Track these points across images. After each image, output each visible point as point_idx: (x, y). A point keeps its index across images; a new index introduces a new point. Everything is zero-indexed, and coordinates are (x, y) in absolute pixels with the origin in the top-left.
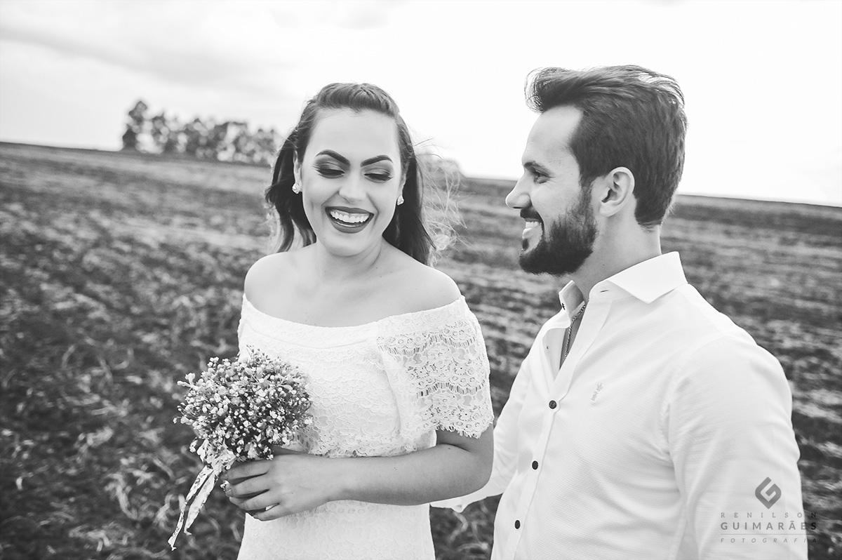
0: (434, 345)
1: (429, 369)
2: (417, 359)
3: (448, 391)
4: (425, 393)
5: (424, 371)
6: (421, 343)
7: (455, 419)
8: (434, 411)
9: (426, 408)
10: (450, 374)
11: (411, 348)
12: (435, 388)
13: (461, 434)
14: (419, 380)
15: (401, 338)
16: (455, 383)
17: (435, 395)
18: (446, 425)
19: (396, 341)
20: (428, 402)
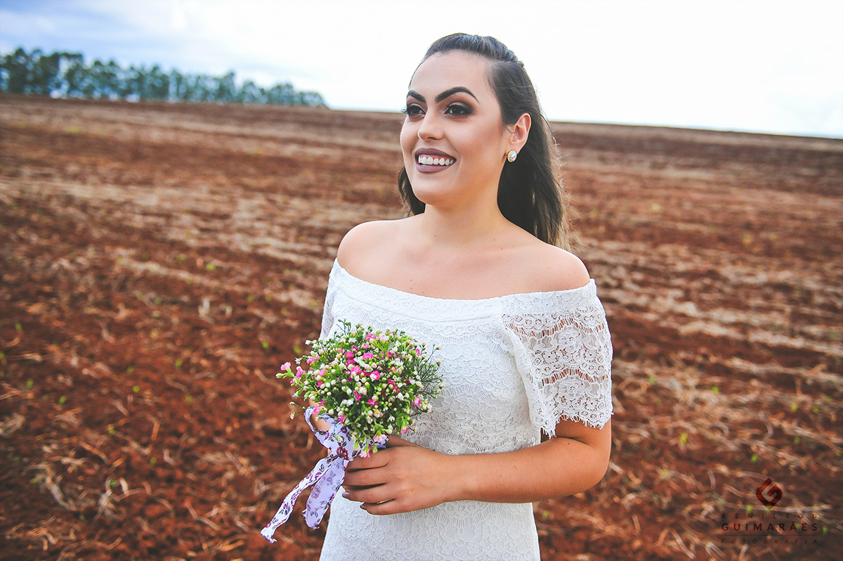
0: (565, 329)
1: (559, 353)
2: (546, 343)
3: (577, 378)
4: (550, 380)
5: (553, 356)
6: (551, 325)
7: (581, 408)
8: (558, 400)
9: (551, 397)
10: (580, 360)
11: (539, 329)
12: (563, 374)
13: (586, 425)
14: (545, 366)
15: (528, 318)
16: (584, 370)
17: (562, 382)
18: (571, 414)
19: (524, 321)
20: (553, 389)
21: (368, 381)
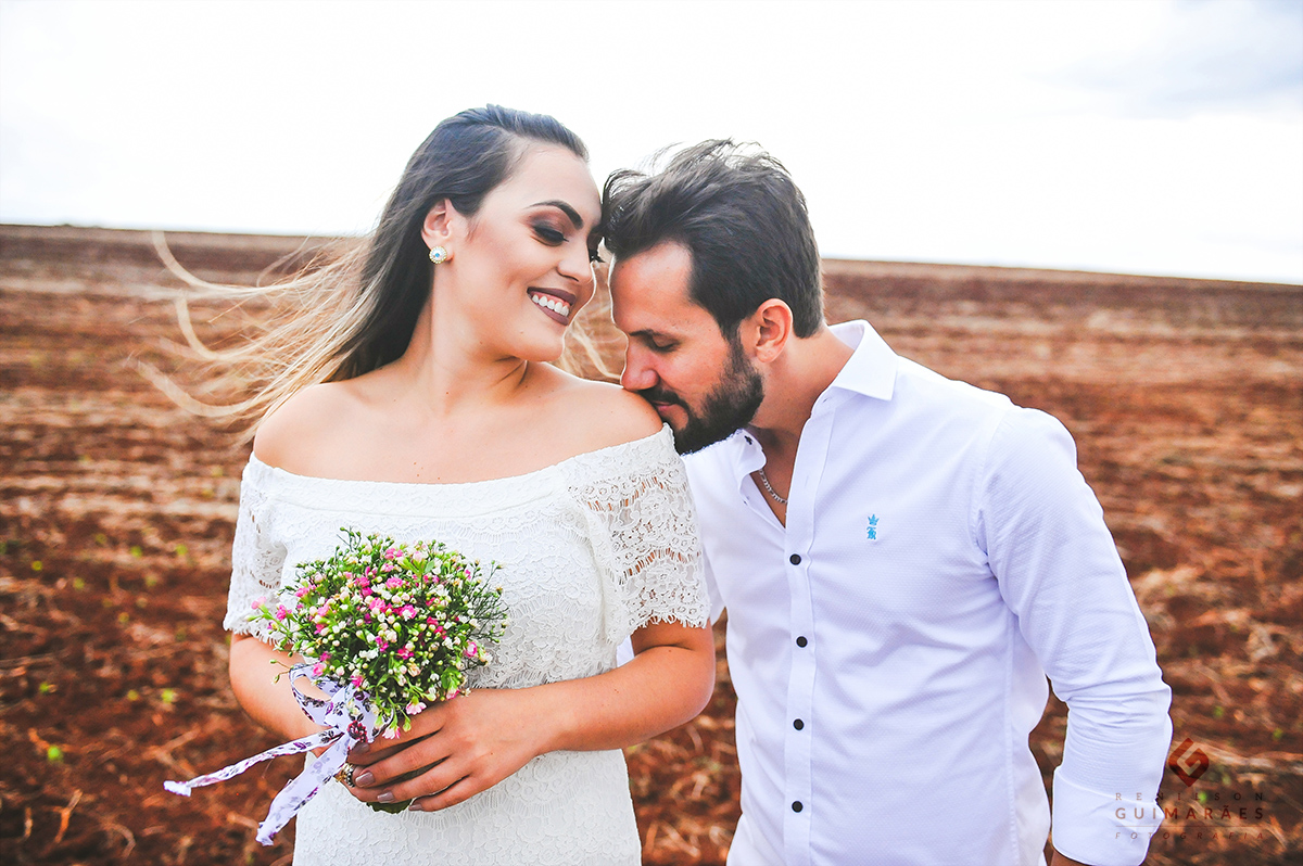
0: (648, 493)
1: (643, 530)
2: (625, 518)
3: (668, 561)
4: (634, 570)
5: (635, 535)
6: (630, 491)
7: (676, 602)
8: (646, 596)
9: (636, 594)
10: (670, 535)
11: (617, 500)
12: (650, 559)
13: (685, 626)
14: (626, 551)
15: (602, 486)
16: (676, 548)
17: (649, 569)
18: (663, 614)
19: (596, 492)
20: (639, 583)
21: (397, 621)
